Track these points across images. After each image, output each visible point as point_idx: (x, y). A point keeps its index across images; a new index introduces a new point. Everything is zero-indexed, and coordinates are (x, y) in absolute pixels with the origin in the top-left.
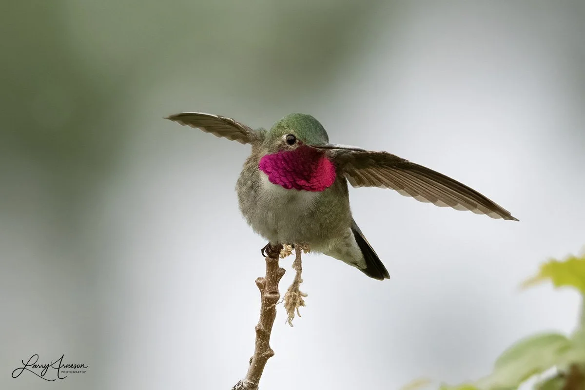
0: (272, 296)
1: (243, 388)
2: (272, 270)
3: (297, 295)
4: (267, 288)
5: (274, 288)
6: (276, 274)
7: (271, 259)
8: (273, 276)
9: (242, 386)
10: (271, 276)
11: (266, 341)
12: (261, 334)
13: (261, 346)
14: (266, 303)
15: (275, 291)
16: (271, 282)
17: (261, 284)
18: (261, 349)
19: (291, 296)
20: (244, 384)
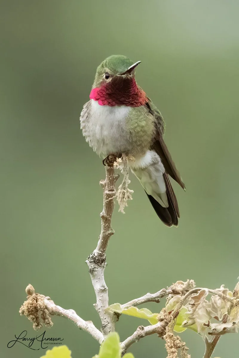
0: (110, 192)
1: (94, 256)
2: (110, 175)
3: (125, 192)
4: (107, 187)
5: (111, 187)
6: (112, 178)
7: (109, 167)
8: (111, 178)
9: (94, 255)
10: (110, 179)
11: (108, 223)
12: (104, 219)
13: (105, 227)
14: (106, 198)
15: (112, 189)
16: (109, 183)
17: (103, 184)
18: (105, 229)
19: (121, 192)
20: (95, 253)
